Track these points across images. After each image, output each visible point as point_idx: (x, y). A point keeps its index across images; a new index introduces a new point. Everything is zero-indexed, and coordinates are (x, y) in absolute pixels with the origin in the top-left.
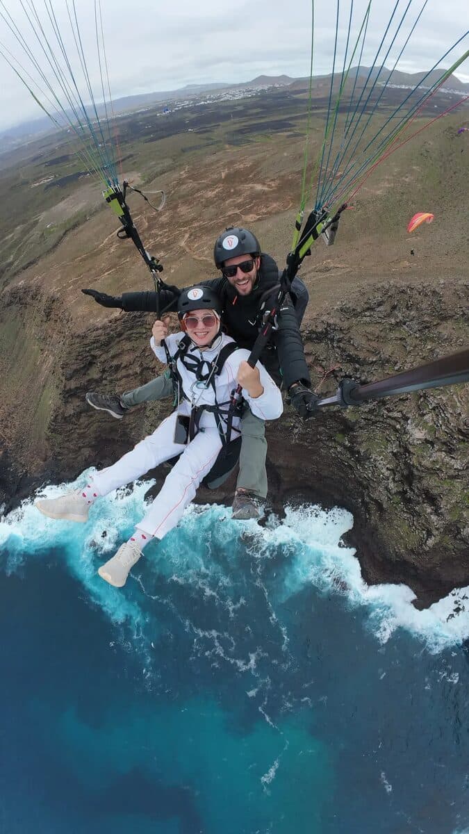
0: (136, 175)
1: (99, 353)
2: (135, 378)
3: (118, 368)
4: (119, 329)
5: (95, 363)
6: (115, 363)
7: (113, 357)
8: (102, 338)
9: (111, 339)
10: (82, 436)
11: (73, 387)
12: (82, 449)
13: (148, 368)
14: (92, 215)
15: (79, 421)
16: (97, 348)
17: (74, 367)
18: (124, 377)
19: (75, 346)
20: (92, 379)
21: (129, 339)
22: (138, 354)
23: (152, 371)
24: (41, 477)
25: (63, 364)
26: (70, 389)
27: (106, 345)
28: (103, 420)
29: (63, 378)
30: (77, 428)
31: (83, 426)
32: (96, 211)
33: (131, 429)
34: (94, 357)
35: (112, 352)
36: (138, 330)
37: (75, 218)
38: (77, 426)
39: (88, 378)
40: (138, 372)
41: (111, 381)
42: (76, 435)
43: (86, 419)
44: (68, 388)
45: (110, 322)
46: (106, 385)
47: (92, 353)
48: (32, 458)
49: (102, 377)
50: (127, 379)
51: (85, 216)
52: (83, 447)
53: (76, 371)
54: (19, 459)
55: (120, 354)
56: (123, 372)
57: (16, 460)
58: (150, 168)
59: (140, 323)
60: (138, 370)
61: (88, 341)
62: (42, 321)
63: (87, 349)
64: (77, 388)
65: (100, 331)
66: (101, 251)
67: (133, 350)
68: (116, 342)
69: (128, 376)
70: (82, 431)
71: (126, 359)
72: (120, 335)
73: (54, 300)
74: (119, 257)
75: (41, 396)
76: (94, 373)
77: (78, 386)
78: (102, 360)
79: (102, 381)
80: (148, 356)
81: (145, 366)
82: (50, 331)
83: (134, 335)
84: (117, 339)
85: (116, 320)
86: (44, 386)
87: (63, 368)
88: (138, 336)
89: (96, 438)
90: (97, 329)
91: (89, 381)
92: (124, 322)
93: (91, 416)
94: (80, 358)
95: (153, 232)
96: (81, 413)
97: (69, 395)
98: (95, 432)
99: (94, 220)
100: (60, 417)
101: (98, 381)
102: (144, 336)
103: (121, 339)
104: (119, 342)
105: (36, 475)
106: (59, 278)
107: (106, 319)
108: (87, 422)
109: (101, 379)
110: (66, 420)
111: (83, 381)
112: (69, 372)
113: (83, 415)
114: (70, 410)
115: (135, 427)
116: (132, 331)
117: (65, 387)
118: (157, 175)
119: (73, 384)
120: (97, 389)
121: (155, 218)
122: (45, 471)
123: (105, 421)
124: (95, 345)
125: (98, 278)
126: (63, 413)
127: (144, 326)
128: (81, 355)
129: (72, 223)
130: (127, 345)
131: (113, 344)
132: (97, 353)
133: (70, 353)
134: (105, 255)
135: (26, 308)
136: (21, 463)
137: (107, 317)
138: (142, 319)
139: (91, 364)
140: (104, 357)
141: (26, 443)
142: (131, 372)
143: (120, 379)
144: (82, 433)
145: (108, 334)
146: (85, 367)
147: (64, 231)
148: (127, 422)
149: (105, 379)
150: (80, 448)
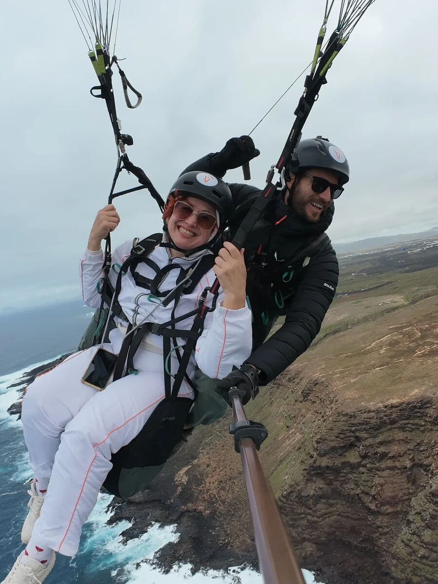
0: (399, 297)
1: (366, 435)
2: (402, 473)
3: (384, 456)
4: (394, 416)
5: (356, 446)
6: (381, 449)
7: (381, 443)
8: (373, 421)
9: (383, 424)
10: (312, 525)
11: (323, 464)
12: (306, 543)
13: (421, 466)
14: (354, 324)
15: (315, 505)
16: (365, 429)
17: (333, 444)
18: (388, 468)
19: (339, 424)
20: (348, 462)
21: (402, 429)
22: (411, 446)
23: (425, 470)
24: (243, 556)
25: (321, 439)
26: (320, 466)
27: (377, 428)
28: (346, 515)
29: (315, 454)
30: (310, 514)
31: (318, 514)
32: (359, 322)
33: (381, 534)
34: (358, 439)
35: (380, 438)
36: (416, 421)
37: (337, 325)
38: (310, 511)
39: (343, 460)
40: (408, 466)
41: (370, 470)
42: (305, 522)
43: (324, 506)
44: (317, 464)
45: (386, 407)
46: (363, 473)
47: (357, 434)
48: (241, 531)
49: (361, 462)
50: (391, 472)
51: (347, 324)
52: (308, 540)
53: (333, 449)
54: (225, 526)
55: (390, 442)
56: (389, 463)
57: (221, 526)
58: (413, 292)
59: (418, 414)
60: (408, 464)
61: (355, 422)
62: (296, 401)
63: (353, 429)
64: (327, 467)
65: (372, 414)
66: (369, 352)
67: (406, 441)
68: (387, 428)
69: (392, 468)
70: (315, 519)
71: (395, 449)
72: (393, 422)
73: (317, 384)
74: (391, 357)
75: (275, 470)
76: (353, 457)
77: (330, 465)
78: (368, 444)
79: (359, 467)
80: (423, 450)
81: (417, 461)
82: (304, 411)
83: (409, 425)
84: (390, 426)
85: (392, 407)
86: (282, 461)
87: (318, 442)
88: (414, 427)
89: (329, 534)
90: (369, 411)
91: (343, 463)
92: (400, 410)
93: (331, 505)
94: (342, 436)
95: (428, 340)
96: (321, 498)
97: (315, 472)
98: (331, 526)
99: (357, 328)
100: (295, 495)
101: (354, 467)
102: (422, 428)
103: (393, 426)
104: (391, 429)
105: (237, 551)
106: (323, 367)
107: (380, 404)
108: (323, 511)
109: (359, 465)
110: (302, 500)
111: (338, 462)
112: (324, 447)
113: (322, 500)
114: (311, 490)
115: (386, 534)
116: (408, 421)
117: (315, 462)
118: (421, 298)
119: (324, 462)
120: (350, 476)
121: (427, 329)
122: (249, 551)
123: (348, 517)
124: (363, 427)
125: (369, 371)
126: (300, 492)
127: (424, 418)
128: (344, 434)
129: (333, 329)
130: (400, 435)
131: (383, 429)
132: (364, 435)
133: (331, 429)
134: (375, 355)
135: (278, 388)
136: (226, 532)
137: (382, 402)
138: (422, 410)
139: (352, 446)
140: (370, 441)
141: (240, 513)
142: (398, 464)
143: (383, 470)
144: (315, 522)
145: (381, 418)
146: (344, 447)
147: (325, 334)
148: (378, 523)
149: (365, 466)
150: (304, 540)
